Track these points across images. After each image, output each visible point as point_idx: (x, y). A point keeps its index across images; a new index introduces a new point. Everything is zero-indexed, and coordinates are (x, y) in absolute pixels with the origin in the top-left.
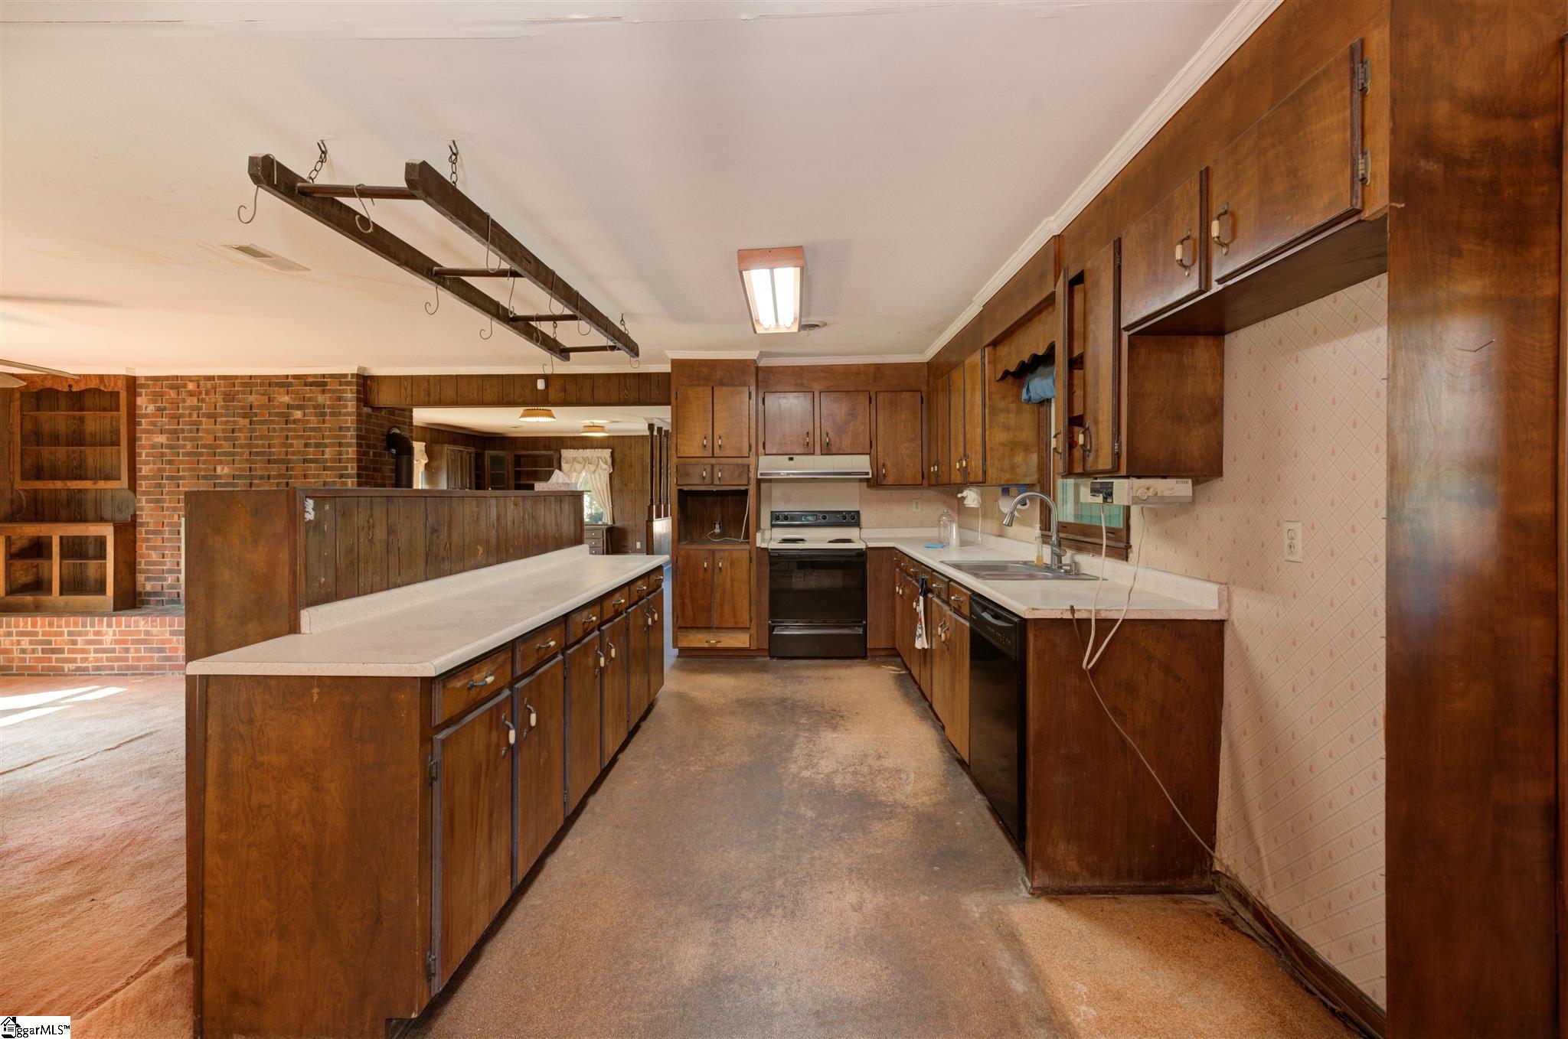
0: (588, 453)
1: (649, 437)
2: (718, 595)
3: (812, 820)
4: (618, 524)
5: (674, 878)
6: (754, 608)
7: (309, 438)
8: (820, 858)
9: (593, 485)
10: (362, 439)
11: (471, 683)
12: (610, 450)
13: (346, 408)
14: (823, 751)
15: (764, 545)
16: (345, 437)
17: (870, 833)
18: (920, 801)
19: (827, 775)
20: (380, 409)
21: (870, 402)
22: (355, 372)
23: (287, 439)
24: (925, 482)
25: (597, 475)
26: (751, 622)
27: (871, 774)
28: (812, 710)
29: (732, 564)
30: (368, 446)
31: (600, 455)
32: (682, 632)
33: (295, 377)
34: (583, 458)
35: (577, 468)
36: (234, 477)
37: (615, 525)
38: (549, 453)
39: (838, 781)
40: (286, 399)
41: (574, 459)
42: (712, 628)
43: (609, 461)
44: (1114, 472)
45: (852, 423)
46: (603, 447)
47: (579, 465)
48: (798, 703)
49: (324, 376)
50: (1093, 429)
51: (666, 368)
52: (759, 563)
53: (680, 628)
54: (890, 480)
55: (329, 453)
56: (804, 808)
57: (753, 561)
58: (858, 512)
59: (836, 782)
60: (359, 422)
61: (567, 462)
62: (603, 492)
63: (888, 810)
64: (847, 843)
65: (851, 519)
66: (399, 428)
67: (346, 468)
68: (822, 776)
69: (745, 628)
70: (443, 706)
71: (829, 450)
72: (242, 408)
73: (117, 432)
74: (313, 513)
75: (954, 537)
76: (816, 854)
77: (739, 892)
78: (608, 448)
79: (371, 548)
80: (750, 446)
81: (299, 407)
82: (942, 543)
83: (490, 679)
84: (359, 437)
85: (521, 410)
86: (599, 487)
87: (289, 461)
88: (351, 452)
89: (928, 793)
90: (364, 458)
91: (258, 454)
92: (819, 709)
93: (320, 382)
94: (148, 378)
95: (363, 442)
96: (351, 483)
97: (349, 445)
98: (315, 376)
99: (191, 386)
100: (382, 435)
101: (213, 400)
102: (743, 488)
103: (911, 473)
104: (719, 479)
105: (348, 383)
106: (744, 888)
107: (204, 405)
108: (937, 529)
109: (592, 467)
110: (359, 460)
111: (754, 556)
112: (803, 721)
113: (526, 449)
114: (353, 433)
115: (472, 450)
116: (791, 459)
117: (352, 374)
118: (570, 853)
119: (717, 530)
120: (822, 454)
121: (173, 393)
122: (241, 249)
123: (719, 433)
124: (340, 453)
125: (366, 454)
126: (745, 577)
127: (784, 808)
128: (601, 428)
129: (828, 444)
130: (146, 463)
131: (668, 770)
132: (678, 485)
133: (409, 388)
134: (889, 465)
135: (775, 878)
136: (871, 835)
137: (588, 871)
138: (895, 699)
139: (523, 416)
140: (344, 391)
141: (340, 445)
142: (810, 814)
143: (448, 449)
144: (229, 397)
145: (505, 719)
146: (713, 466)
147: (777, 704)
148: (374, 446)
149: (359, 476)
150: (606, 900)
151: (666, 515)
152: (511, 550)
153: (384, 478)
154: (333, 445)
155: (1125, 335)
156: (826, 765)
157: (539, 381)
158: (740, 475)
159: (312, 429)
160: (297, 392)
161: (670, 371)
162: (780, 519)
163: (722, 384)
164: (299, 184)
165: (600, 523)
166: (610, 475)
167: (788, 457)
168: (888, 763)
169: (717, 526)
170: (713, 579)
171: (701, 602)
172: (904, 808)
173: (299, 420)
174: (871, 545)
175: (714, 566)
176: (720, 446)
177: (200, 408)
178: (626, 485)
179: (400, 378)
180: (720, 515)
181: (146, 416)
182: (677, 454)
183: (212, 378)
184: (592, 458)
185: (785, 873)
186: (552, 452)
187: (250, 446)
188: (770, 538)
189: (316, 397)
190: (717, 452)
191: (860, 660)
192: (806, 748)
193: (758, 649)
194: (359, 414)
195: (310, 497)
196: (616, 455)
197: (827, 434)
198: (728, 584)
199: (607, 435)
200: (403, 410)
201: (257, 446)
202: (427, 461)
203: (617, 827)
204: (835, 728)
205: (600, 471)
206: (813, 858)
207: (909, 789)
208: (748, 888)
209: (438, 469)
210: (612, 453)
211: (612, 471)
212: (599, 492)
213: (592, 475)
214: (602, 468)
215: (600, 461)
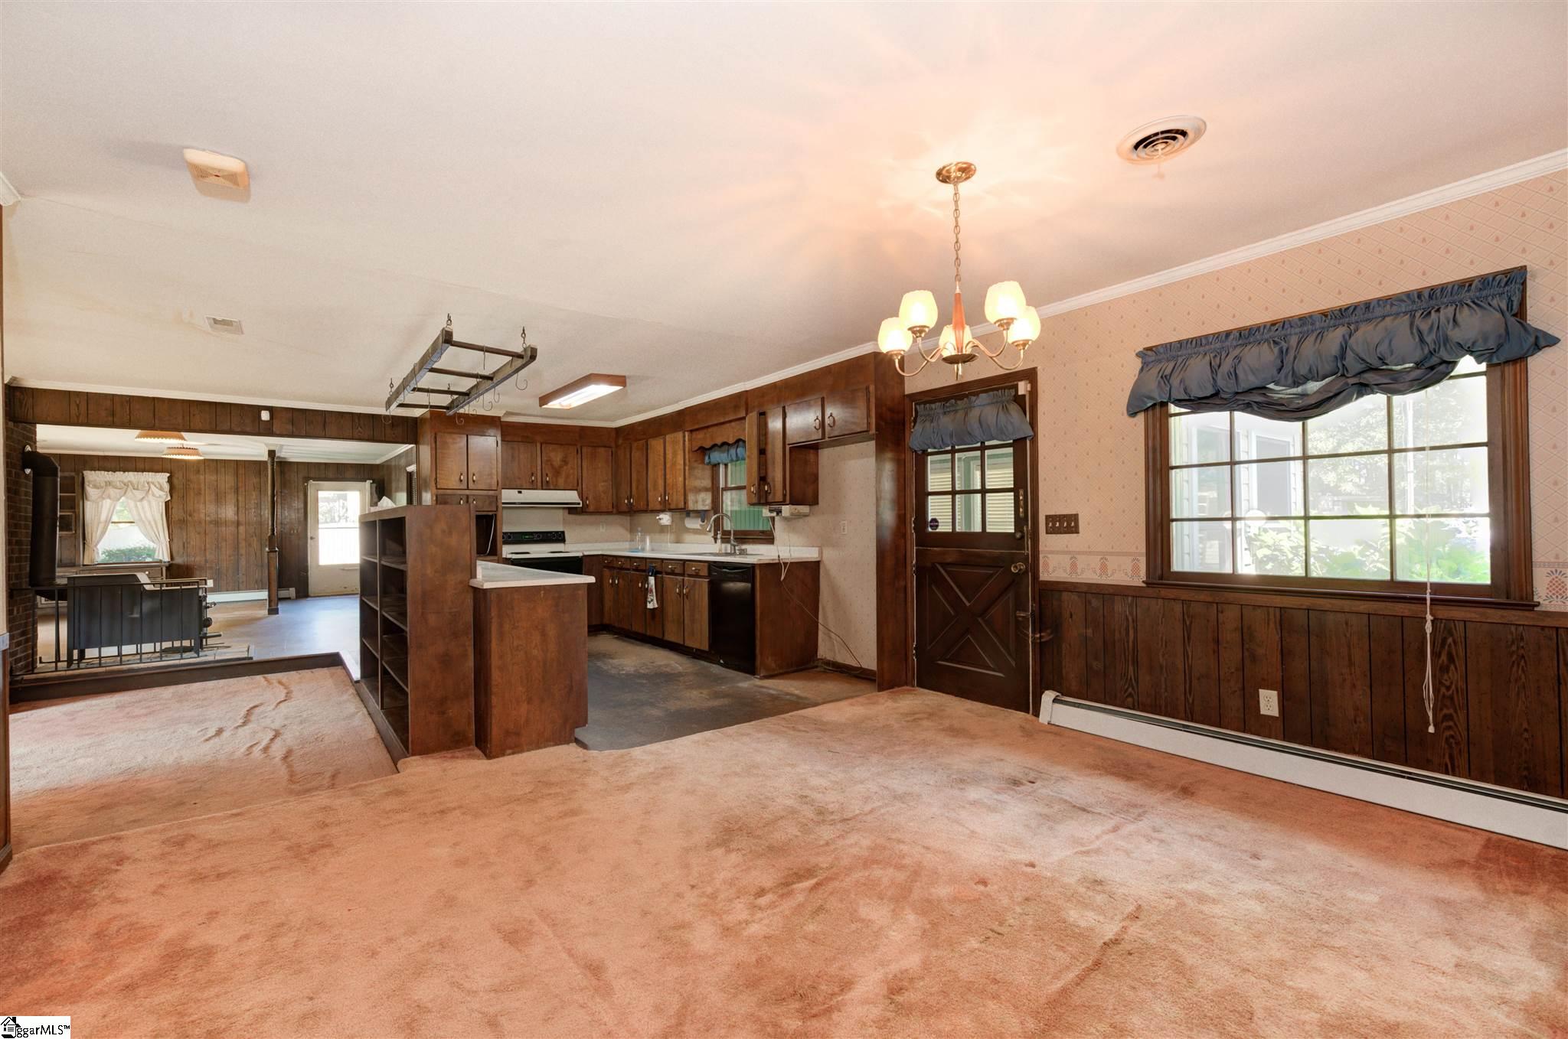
0: (128, 476)
4: (178, 560)
9: (139, 515)
10: (9, 458)
12: (168, 475)
21: (577, 453)
24: (615, 510)
30: (12, 466)
31: (151, 480)
34: (122, 482)
35: (112, 495)
37: (174, 562)
38: (69, 474)
43: (167, 487)
44: (783, 503)
45: (565, 467)
47: (116, 490)
50: (771, 484)
54: (591, 509)
58: (563, 532)
61: (95, 487)
65: (559, 537)
78: (164, 471)
80: (498, 481)
86: (149, 516)
90: (10, 479)
100: (20, 453)
102: (493, 513)
103: (606, 503)
104: (475, 506)
109: (139, 494)
116: (520, 492)
120: (542, 489)
123: (473, 471)
125: (11, 474)
128: (192, 451)
129: (547, 482)
134: (590, 498)
146: (468, 496)
148: (15, 466)
155: (788, 447)
157: (263, 412)
166: (167, 503)
167: (518, 490)
174: (586, 553)
176: (474, 481)
178: (190, 515)
179: (67, 393)
186: (72, 474)
190: (471, 485)
196: (175, 481)
197: (547, 474)
205: (151, 498)
210: (171, 479)
211: (169, 498)
212: (150, 523)
213: (138, 503)
214: (153, 495)
215: (152, 486)
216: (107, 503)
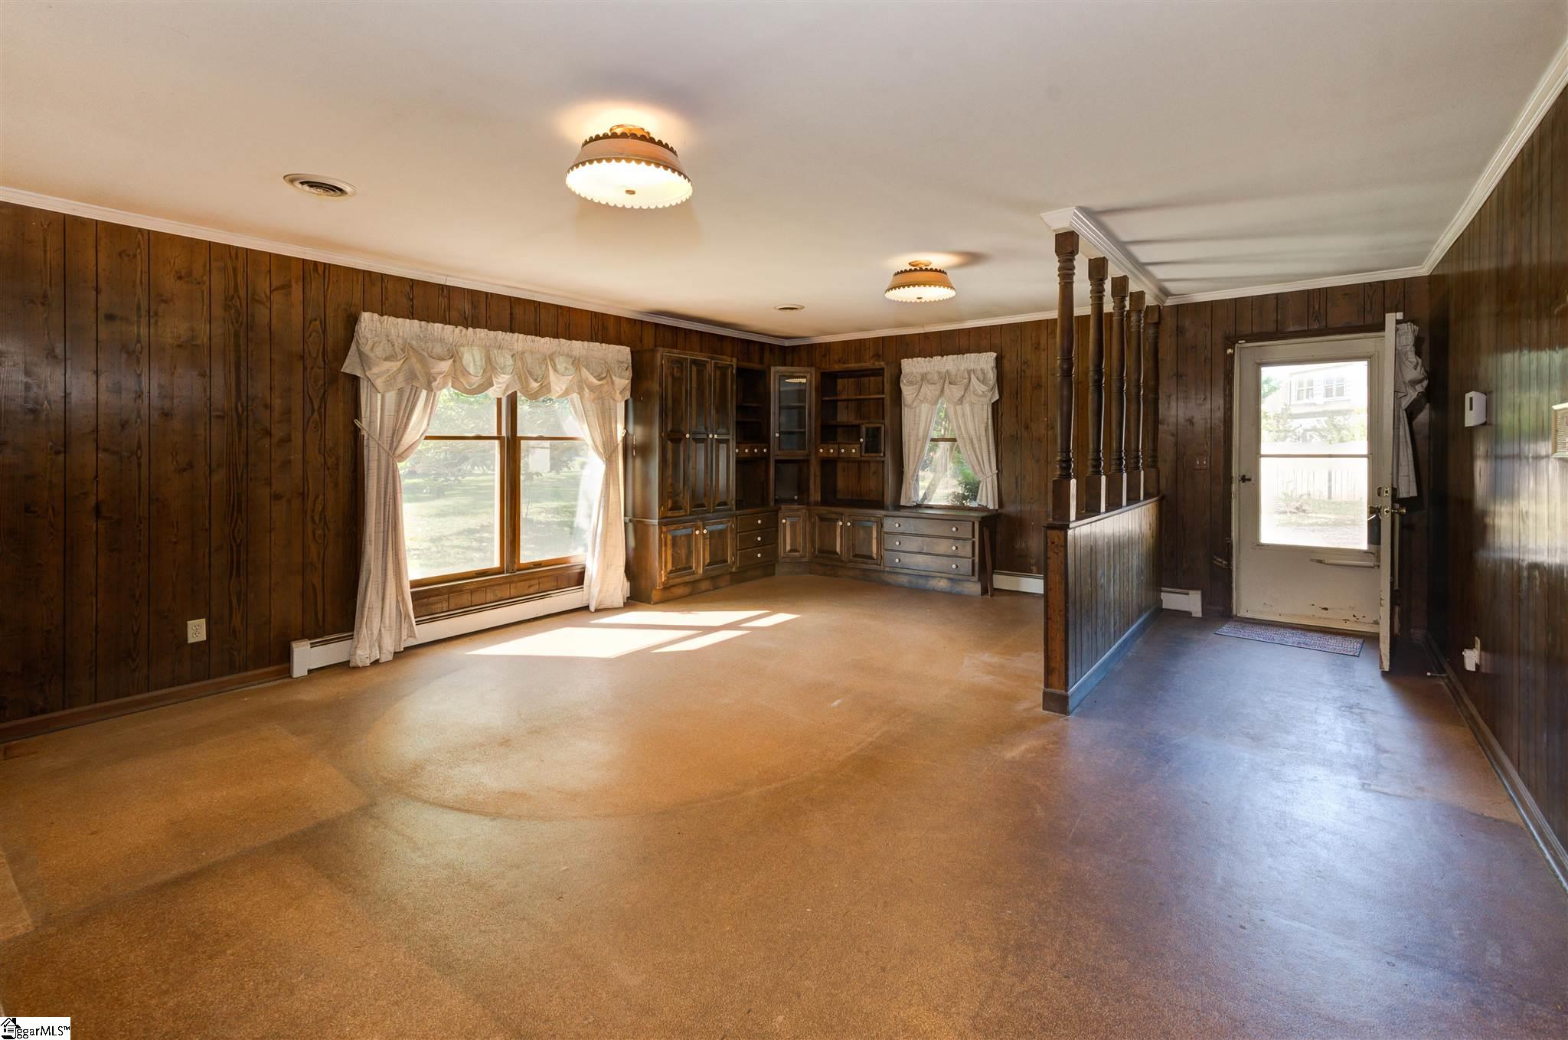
0: (950, 362)
1: (1092, 323)
4: (1011, 509)
9: (959, 427)
12: (996, 354)
31: (972, 366)
34: (939, 373)
35: (929, 396)
37: (1003, 511)
43: (992, 376)
46: (980, 349)
47: (932, 387)
61: (911, 383)
62: (979, 440)
86: (972, 432)
109: (956, 392)
151: (1133, 500)
165: (971, 506)
166: (995, 407)
178: (1027, 427)
184: (957, 372)
186: (885, 365)
196: (1006, 364)
205: (974, 398)
210: (999, 361)
211: (997, 397)
212: (972, 442)
213: (957, 408)
215: (974, 377)
216: (924, 407)
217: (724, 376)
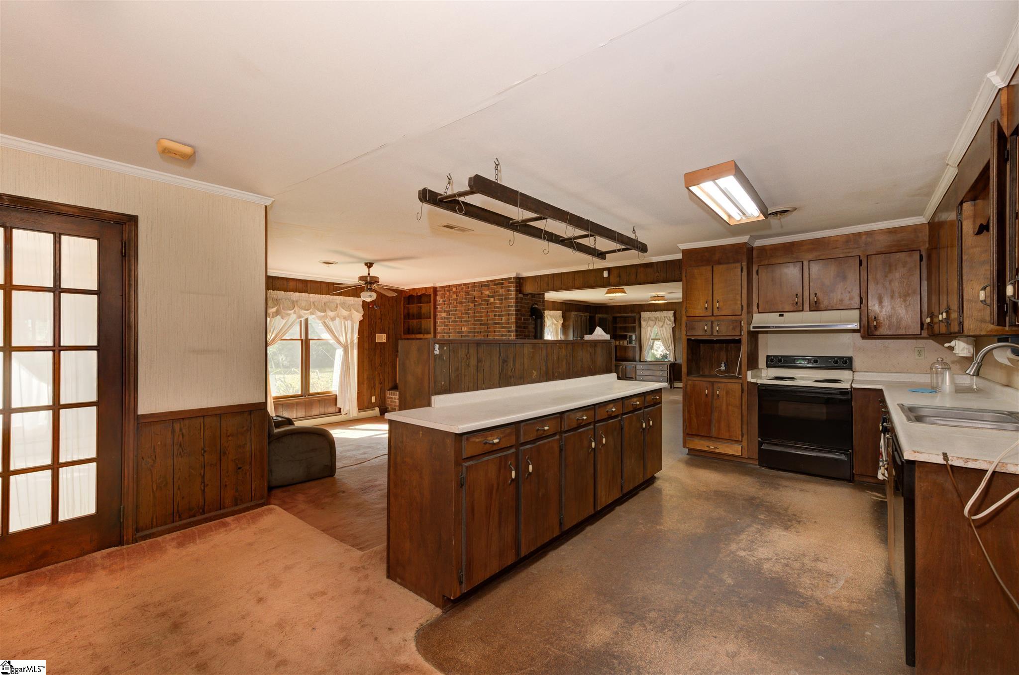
0: (658, 314)
2: (715, 415)
3: (729, 586)
4: (677, 362)
5: (613, 588)
6: (745, 427)
7: (496, 312)
8: (721, 613)
9: (662, 335)
10: (518, 311)
11: (486, 441)
12: (673, 312)
13: (511, 295)
14: (767, 542)
15: (754, 381)
16: (510, 310)
17: (774, 611)
18: (837, 604)
19: (760, 560)
20: (528, 294)
21: (861, 264)
22: (515, 276)
23: (488, 313)
24: (925, 333)
25: (664, 329)
26: (742, 436)
27: (801, 569)
28: (775, 511)
29: (727, 393)
30: (521, 315)
31: (666, 316)
32: (689, 437)
33: (491, 281)
34: (654, 317)
35: (651, 324)
36: (468, 332)
37: (675, 362)
38: (633, 315)
39: (766, 566)
40: (487, 293)
41: (649, 318)
42: (711, 437)
43: (672, 319)
45: (841, 284)
46: (668, 310)
47: (652, 322)
48: (765, 503)
49: (502, 279)
51: (679, 256)
52: (749, 393)
53: (687, 434)
54: (886, 332)
55: (504, 319)
56: (727, 576)
57: (744, 392)
58: (851, 358)
59: (765, 567)
60: (517, 302)
61: (645, 320)
62: (668, 339)
63: (801, 600)
64: (748, 611)
65: (845, 363)
66: (537, 305)
67: (511, 327)
68: (755, 559)
69: (738, 441)
70: (468, 450)
71: (818, 307)
72: (471, 298)
73: (430, 313)
74: (438, 351)
75: (948, 384)
76: (719, 609)
77: (650, 611)
78: (672, 310)
79: (468, 369)
80: (742, 306)
81: (493, 296)
82: (934, 389)
83: (496, 441)
84: (516, 310)
85: (606, 289)
86: (666, 337)
87: (488, 324)
88: (513, 319)
89: (850, 600)
90: (519, 321)
91: (477, 321)
92: (781, 511)
93: (500, 283)
94: (441, 287)
95: (518, 313)
96: (513, 336)
97: (512, 315)
98: (499, 280)
99: (454, 289)
100: (528, 309)
101: (461, 295)
102: (737, 338)
103: (910, 325)
104: (717, 331)
105: (512, 282)
106: (655, 610)
107: (458, 298)
108: (929, 375)
109: (661, 323)
110: (517, 323)
111: (745, 388)
112: (762, 517)
113: (620, 313)
114: (514, 308)
115: (587, 314)
116: (781, 315)
117: (514, 277)
118: (563, 553)
119: (723, 368)
120: (810, 311)
121: (448, 293)
122: (445, 226)
123: (717, 298)
124: (508, 319)
125: (520, 319)
126: (738, 402)
127: (711, 571)
128: (662, 298)
129: (816, 302)
130: (439, 326)
131: (642, 524)
132: (688, 336)
133: (539, 283)
134: (882, 318)
135: (679, 612)
136: (774, 612)
137: (568, 566)
138: (863, 520)
139: (607, 293)
140: (510, 287)
141: (509, 315)
142: (730, 581)
143: (573, 314)
144: (467, 293)
145: (511, 464)
146: (712, 323)
147: (746, 500)
148: (524, 315)
149: (516, 331)
150: (569, 584)
152: (556, 374)
153: (529, 332)
154: (505, 315)
156: (762, 552)
157: (604, 272)
158: (734, 329)
159: (498, 307)
160: (491, 289)
161: (681, 258)
162: (774, 362)
163: (719, 263)
164: (439, 197)
165: (666, 360)
166: (673, 328)
167: (778, 314)
168: (821, 566)
169: (723, 365)
170: (712, 402)
171: (702, 417)
172: (817, 603)
173: (492, 303)
174: (856, 386)
175: (713, 393)
176: (718, 308)
177: (457, 299)
179: (535, 277)
180: (725, 358)
181: (439, 305)
182: (686, 314)
183: (460, 285)
184: (661, 317)
185: (688, 612)
186: (635, 314)
187: (474, 317)
188: (766, 376)
189: (499, 291)
190: (716, 312)
191: (846, 482)
192: (752, 536)
193: (748, 458)
194: (517, 298)
195: (438, 344)
196: (677, 315)
197: (816, 294)
198: (724, 407)
199: (666, 302)
200: (540, 294)
201: (476, 317)
202: (562, 322)
203: (595, 547)
204: (787, 528)
205: (666, 326)
206: (714, 611)
207: (832, 591)
208: (656, 611)
209: (568, 326)
210: (675, 314)
211: (674, 325)
212: (666, 340)
213: (661, 329)
214: (667, 324)
215: (666, 319)
216: (649, 328)
217: (586, 319)
